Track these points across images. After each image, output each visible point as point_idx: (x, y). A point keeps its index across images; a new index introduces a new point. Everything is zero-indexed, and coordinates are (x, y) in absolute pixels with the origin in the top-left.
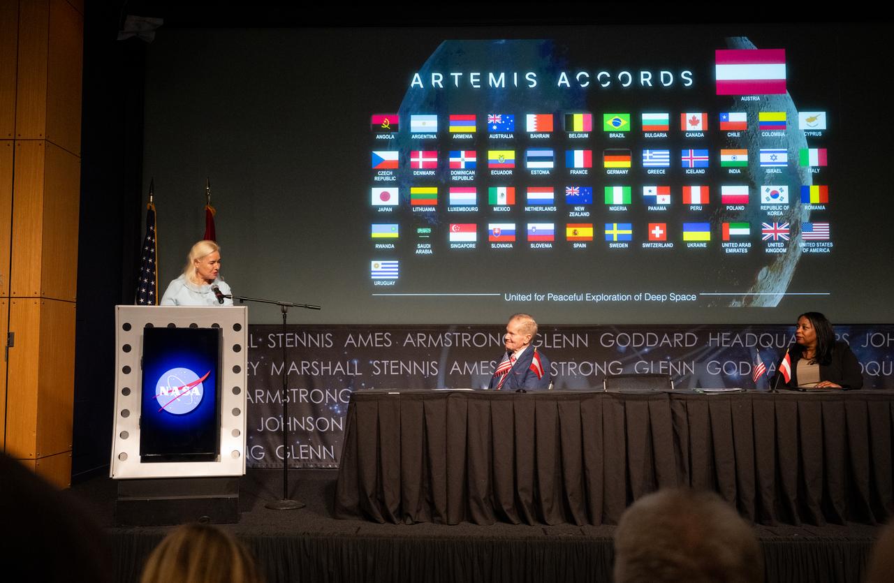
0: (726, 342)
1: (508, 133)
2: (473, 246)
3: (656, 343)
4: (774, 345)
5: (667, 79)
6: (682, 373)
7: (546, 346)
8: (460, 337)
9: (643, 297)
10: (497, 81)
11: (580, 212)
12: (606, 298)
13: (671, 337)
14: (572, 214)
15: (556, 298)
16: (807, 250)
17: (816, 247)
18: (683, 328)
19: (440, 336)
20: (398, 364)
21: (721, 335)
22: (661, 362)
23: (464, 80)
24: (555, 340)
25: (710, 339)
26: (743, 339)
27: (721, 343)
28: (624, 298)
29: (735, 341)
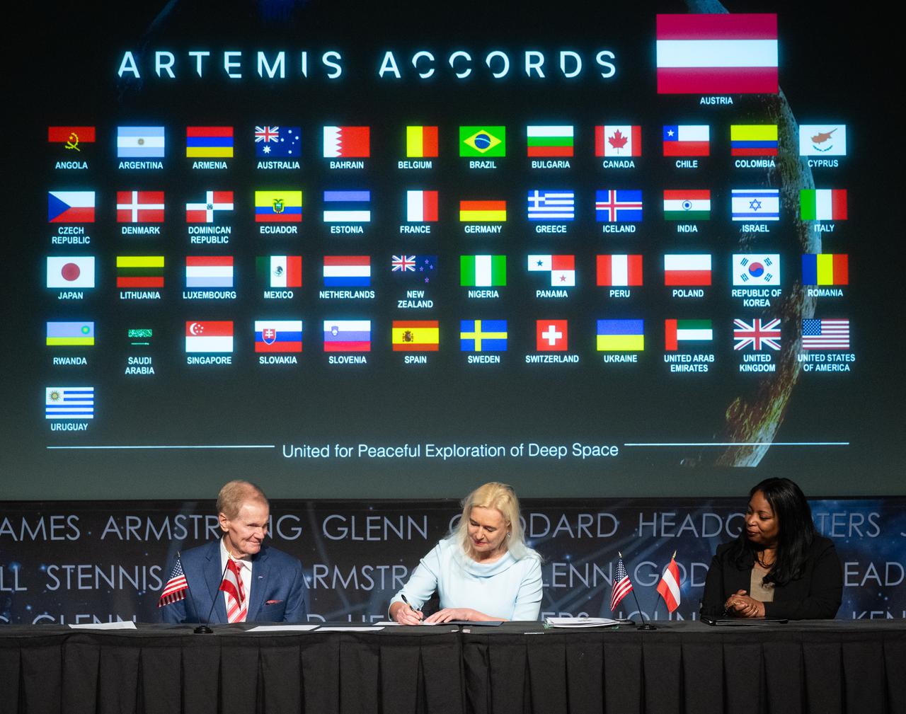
0: (668, 529)
1: (290, 159)
2: (227, 361)
3: (547, 530)
5: (571, 64)
6: (591, 583)
7: (354, 538)
8: (201, 522)
9: (526, 450)
10: (271, 66)
11: (417, 300)
12: (461, 452)
13: (573, 522)
14: (402, 304)
15: (372, 452)
16: (810, 367)
17: (826, 362)
18: (593, 505)
19: (167, 521)
20: (92, 571)
21: (659, 517)
22: (554, 565)
23: (213, 64)
24: (369, 528)
25: (641, 524)
26: (698, 523)
27: (659, 532)
28: (492, 452)
29: (683, 528)
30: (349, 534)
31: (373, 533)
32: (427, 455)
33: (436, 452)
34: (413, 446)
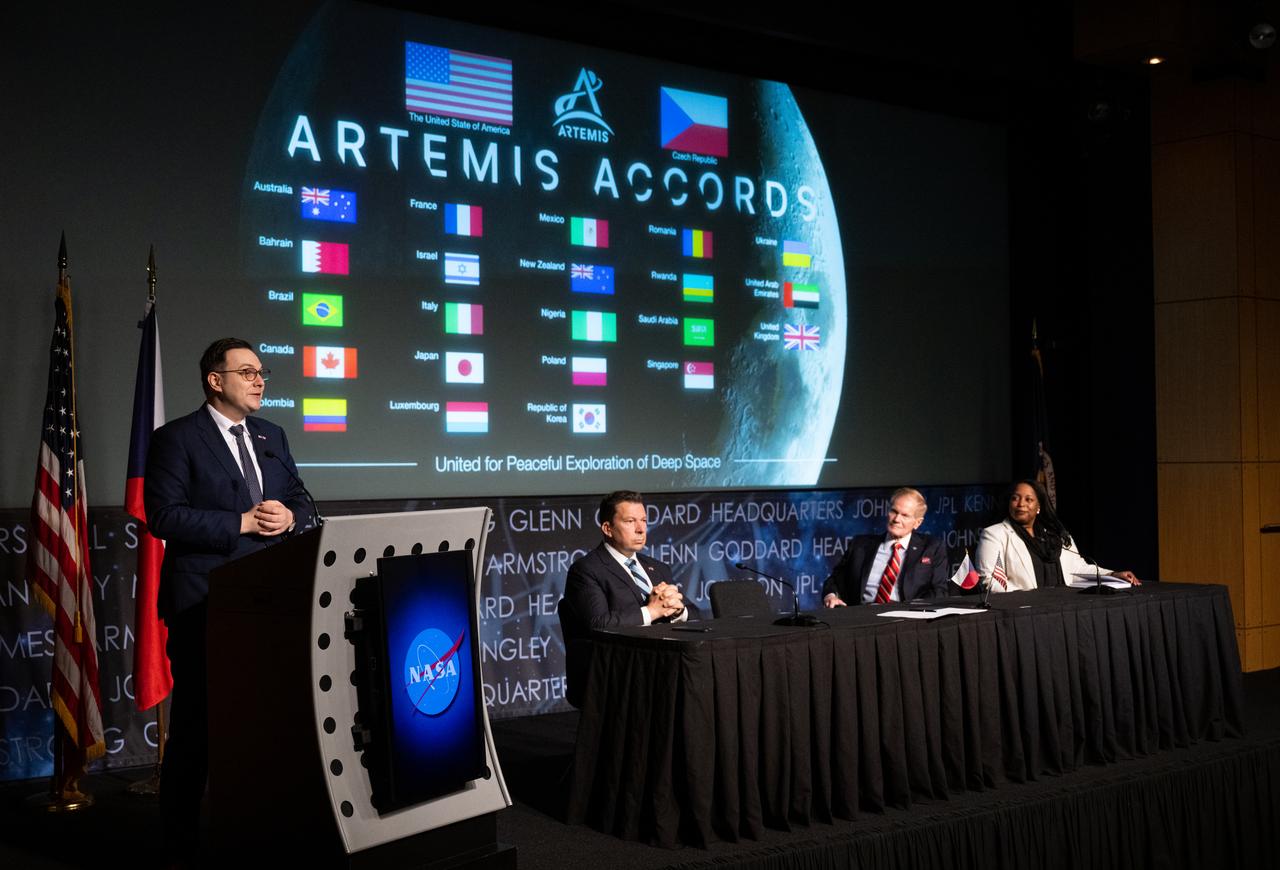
0: (729, 516)
3: (657, 518)
4: (775, 518)
6: (684, 560)
7: (531, 529)
9: (650, 462)
12: (595, 464)
13: (673, 511)
18: (686, 498)
21: (724, 506)
22: (662, 546)
24: (542, 520)
25: (714, 512)
26: (745, 509)
27: (723, 519)
28: (622, 464)
29: (737, 514)
30: (528, 526)
31: (547, 525)
32: (568, 468)
33: (575, 465)
34: (555, 458)
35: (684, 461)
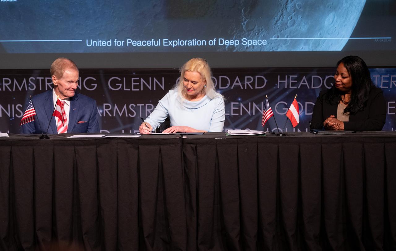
7: (125, 89)
9: (217, 42)
12: (182, 43)
24: (133, 84)
28: (199, 43)
30: (123, 87)
31: (135, 87)
32: (164, 45)
33: (169, 43)
34: (156, 40)
35: (241, 42)
